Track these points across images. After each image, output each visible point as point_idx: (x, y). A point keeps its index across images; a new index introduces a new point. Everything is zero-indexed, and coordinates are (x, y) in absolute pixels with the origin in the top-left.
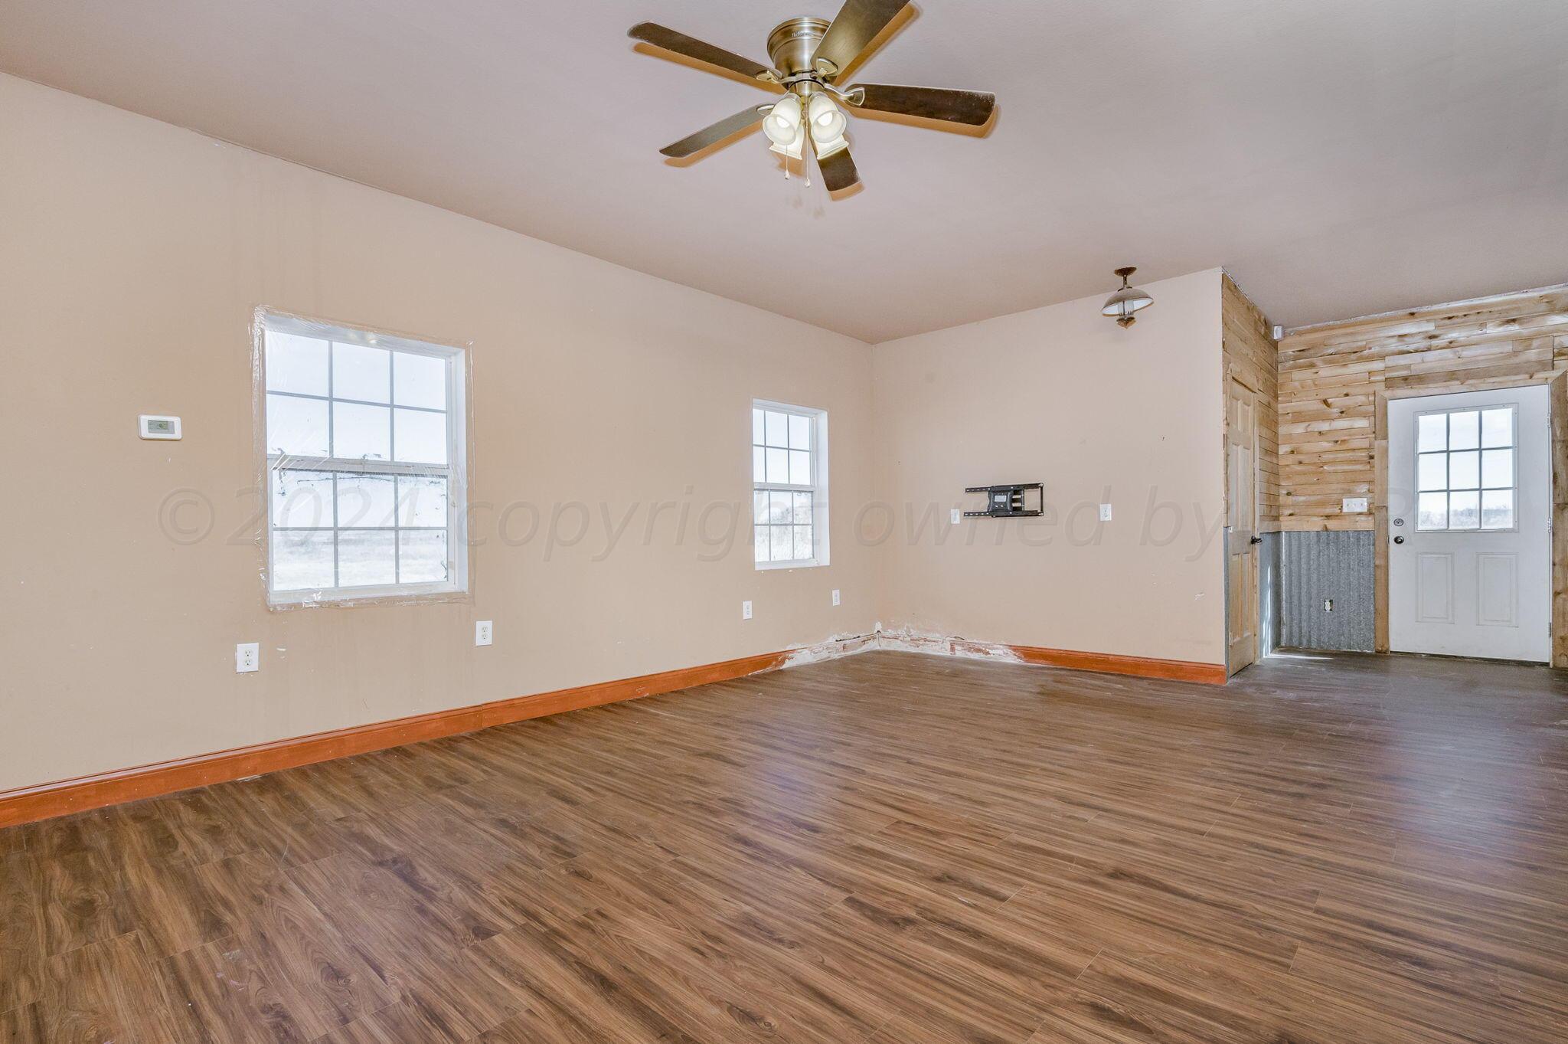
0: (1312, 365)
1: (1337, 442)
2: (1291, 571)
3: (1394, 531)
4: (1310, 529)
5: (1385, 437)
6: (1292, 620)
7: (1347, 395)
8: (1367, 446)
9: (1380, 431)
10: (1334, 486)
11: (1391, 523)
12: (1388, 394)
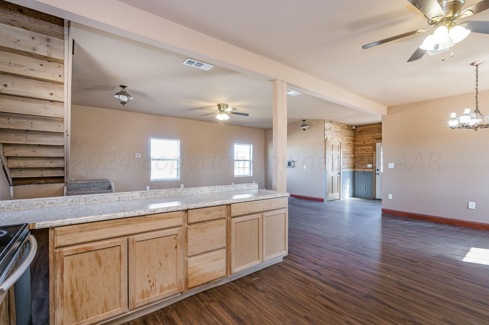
0: (362, 134)
1: (366, 151)
2: (357, 180)
3: (377, 172)
4: (361, 171)
5: (375, 151)
6: (357, 191)
7: (368, 141)
8: (372, 153)
9: (375, 150)
10: (366, 161)
11: (376, 170)
12: (376, 141)
